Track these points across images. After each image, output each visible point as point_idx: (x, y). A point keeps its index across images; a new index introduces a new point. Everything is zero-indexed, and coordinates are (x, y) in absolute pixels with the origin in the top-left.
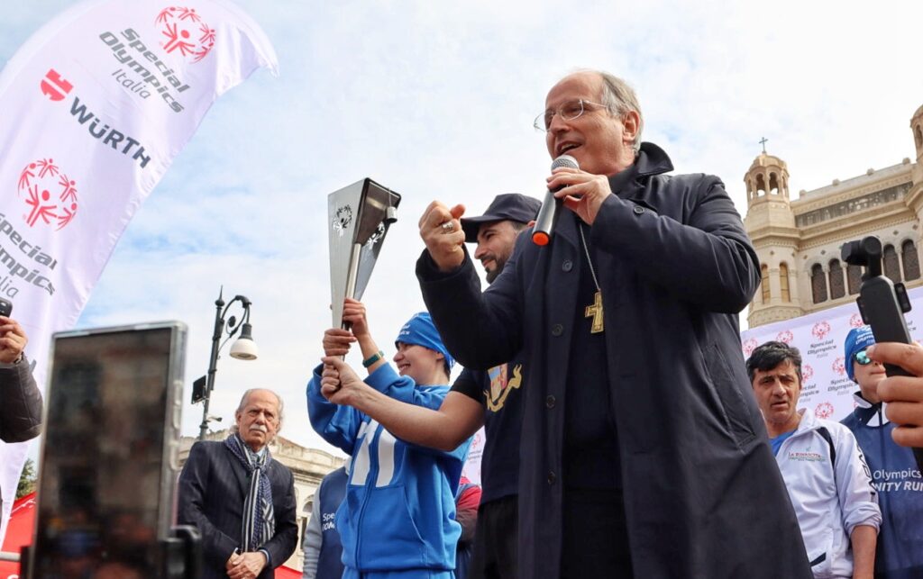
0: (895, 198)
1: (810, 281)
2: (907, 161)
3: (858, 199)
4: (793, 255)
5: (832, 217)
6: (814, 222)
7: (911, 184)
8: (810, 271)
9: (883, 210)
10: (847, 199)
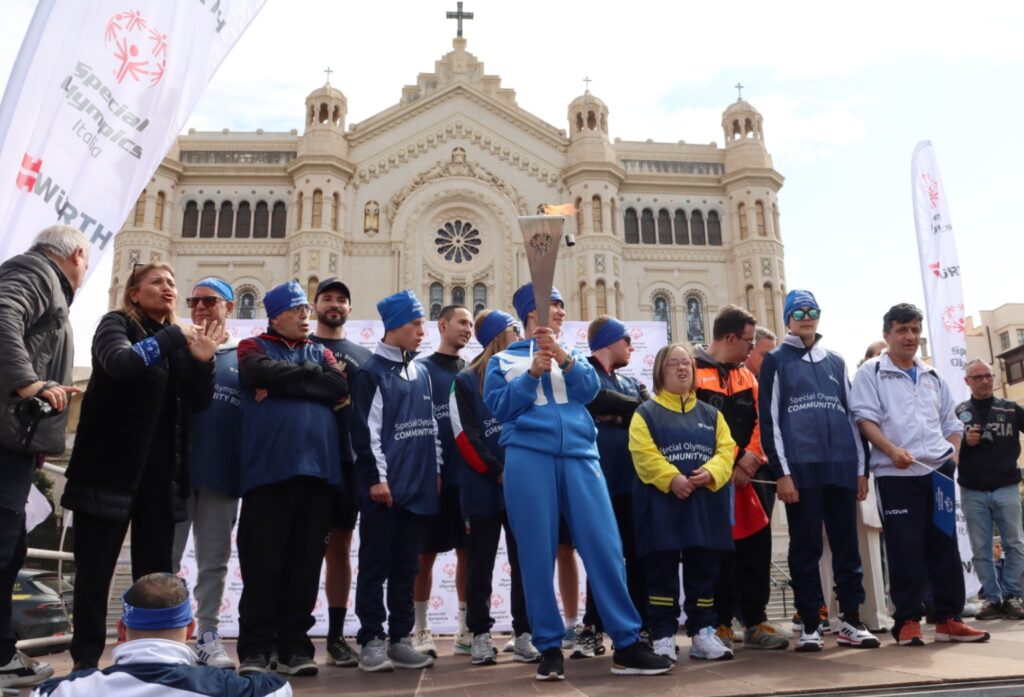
0: (277, 162)
2: (294, 132)
3: (244, 153)
4: (173, 187)
5: (216, 162)
6: (198, 161)
7: (295, 154)
8: (185, 206)
9: (265, 170)
10: (236, 150)
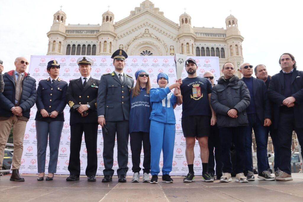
0: (94, 33)
1: (66, 48)
2: (99, 25)
3: (84, 30)
4: (63, 40)
5: (76, 33)
6: (71, 33)
7: (99, 31)
8: (67, 46)
9: (90, 35)
10: (82, 30)
